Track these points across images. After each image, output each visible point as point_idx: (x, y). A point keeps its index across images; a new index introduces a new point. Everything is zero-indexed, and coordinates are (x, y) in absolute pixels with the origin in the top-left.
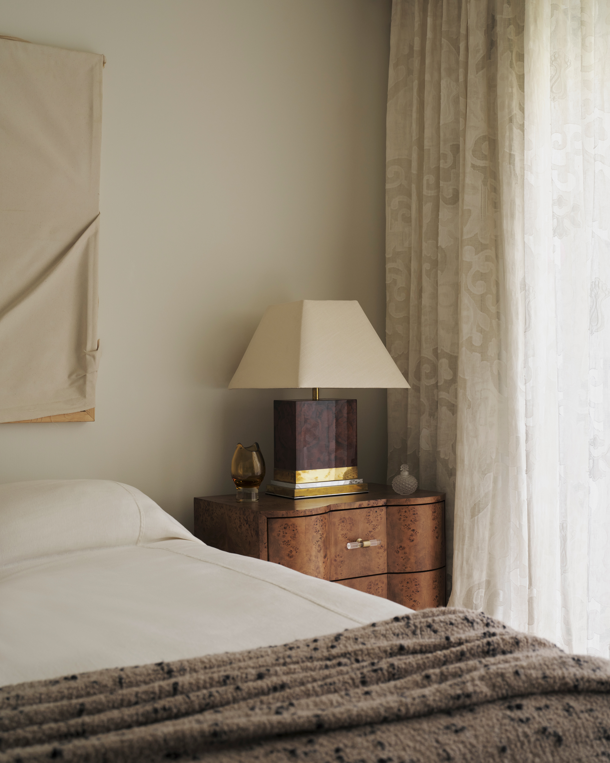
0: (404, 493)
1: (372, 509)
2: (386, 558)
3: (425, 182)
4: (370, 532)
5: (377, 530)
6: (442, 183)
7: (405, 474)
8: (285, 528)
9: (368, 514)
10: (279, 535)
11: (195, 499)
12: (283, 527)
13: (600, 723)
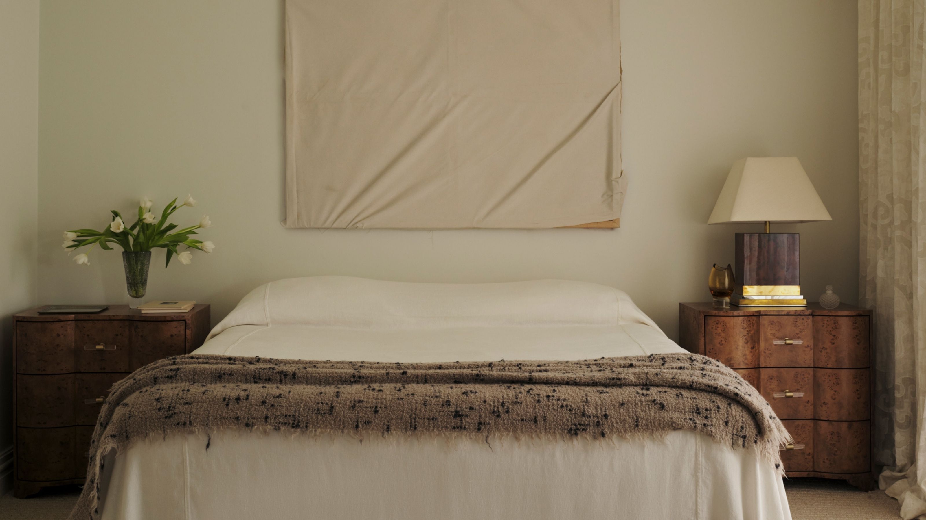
0: (828, 307)
1: (799, 316)
2: (812, 355)
3: (880, 58)
4: (797, 334)
5: (803, 333)
6: (894, 59)
7: (829, 292)
8: (717, 324)
9: (796, 320)
10: (712, 328)
11: (681, 305)
12: (715, 323)
13: (697, 405)
